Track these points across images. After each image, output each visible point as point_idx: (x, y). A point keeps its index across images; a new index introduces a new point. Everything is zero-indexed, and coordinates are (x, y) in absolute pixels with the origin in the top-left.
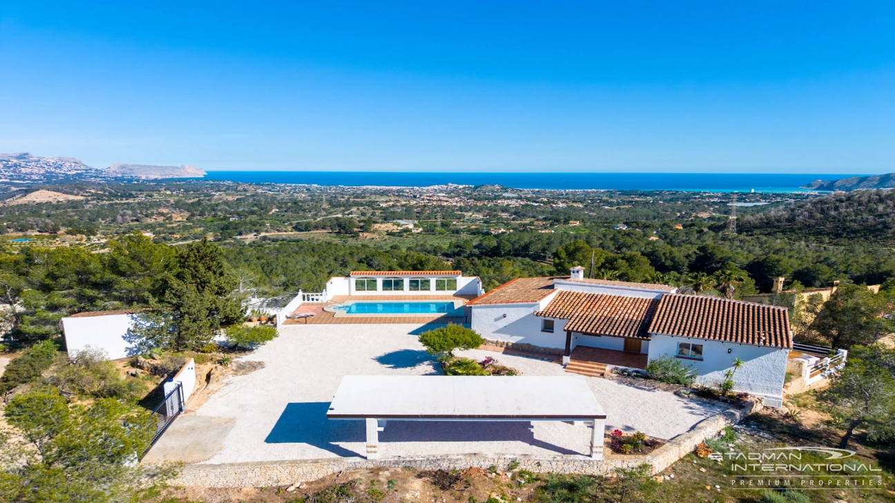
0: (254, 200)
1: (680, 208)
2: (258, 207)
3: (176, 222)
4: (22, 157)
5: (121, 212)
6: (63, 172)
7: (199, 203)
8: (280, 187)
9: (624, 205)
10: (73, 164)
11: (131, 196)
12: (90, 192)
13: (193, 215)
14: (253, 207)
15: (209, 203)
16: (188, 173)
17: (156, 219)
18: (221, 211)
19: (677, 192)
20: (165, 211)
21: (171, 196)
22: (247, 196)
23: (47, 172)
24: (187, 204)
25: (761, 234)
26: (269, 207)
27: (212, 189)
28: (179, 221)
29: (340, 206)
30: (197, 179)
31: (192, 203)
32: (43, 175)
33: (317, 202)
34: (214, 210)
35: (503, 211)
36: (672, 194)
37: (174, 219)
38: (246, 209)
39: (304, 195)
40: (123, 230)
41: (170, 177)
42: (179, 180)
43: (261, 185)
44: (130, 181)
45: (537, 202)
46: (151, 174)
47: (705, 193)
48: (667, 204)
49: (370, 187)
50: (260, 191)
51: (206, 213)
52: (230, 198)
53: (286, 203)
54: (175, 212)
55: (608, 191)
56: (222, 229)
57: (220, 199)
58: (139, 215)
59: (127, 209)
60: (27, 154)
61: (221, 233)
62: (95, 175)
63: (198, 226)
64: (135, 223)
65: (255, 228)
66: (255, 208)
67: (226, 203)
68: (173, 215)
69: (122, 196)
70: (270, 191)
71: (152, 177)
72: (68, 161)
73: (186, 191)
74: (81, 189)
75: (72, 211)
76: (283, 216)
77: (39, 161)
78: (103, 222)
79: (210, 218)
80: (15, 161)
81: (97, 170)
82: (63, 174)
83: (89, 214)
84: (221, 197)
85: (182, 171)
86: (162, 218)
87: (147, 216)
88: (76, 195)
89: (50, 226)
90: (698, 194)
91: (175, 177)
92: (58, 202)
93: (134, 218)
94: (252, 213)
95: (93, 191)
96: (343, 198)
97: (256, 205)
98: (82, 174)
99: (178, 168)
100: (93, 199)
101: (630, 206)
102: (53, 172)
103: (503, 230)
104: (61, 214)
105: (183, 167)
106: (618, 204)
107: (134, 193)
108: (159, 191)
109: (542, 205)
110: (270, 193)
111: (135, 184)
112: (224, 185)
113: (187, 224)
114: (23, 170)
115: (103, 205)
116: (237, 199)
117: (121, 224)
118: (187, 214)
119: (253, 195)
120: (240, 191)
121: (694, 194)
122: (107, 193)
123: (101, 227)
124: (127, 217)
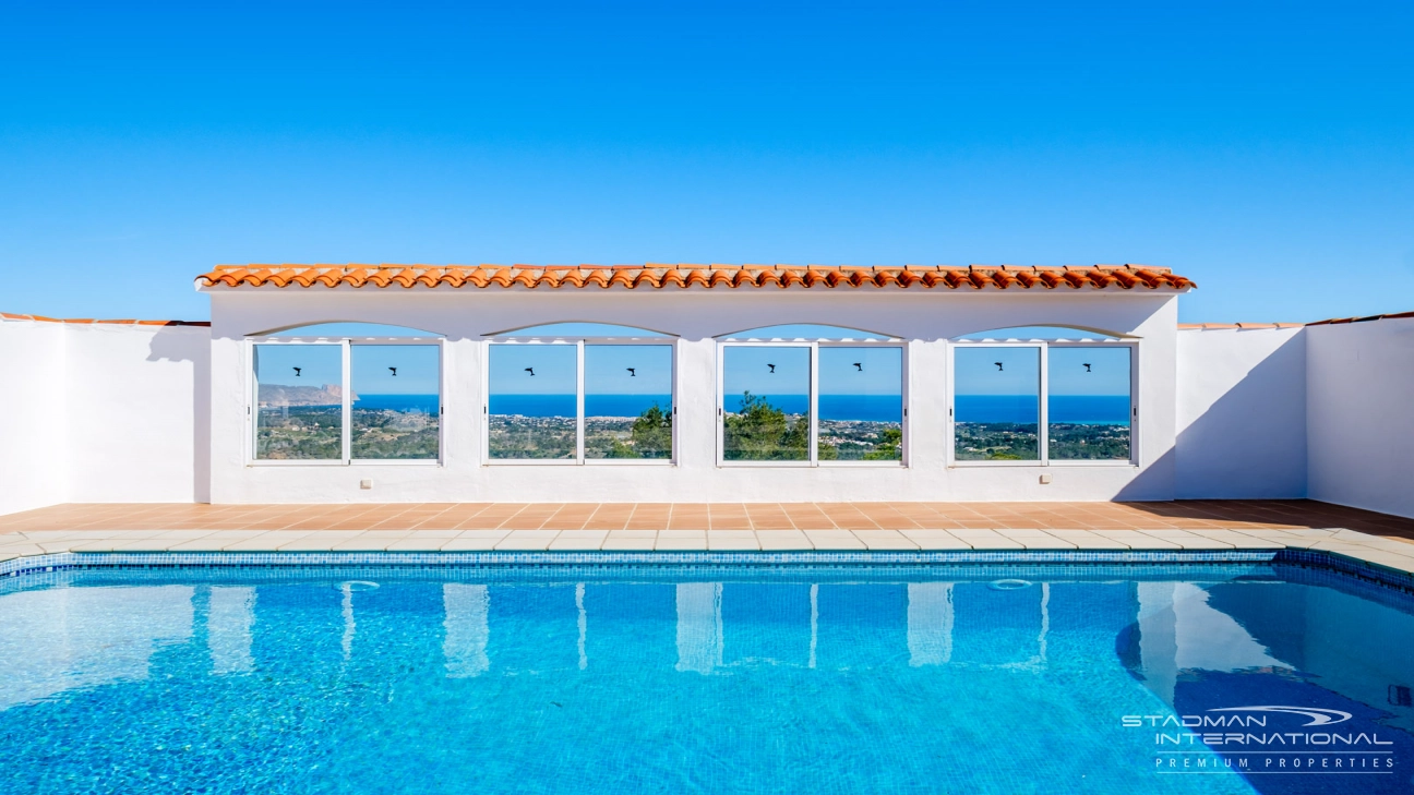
0: (423, 439)
1: (1086, 451)
2: (426, 449)
7: (337, 444)
9: (998, 445)
14: (419, 449)
16: (332, 398)
19: (1073, 425)
21: (298, 433)
22: (413, 433)
27: (362, 422)
29: (553, 447)
31: (327, 445)
33: (518, 441)
36: (1066, 428)
39: (500, 432)
41: (303, 404)
42: (316, 409)
45: (863, 440)
47: (1116, 427)
48: (1064, 444)
49: (601, 418)
55: (967, 425)
66: (423, 451)
67: (379, 444)
71: (277, 404)
73: (323, 424)
84: (374, 434)
85: (323, 394)
90: (1106, 428)
91: (312, 404)
96: (560, 434)
97: (423, 446)
99: (316, 389)
101: (1007, 447)
105: (325, 388)
106: (989, 443)
108: (282, 426)
109: (871, 444)
112: (382, 417)
119: (423, 431)
120: (405, 426)
121: (1101, 428)
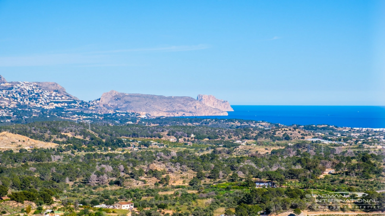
0: (298, 153)
2: (302, 165)
3: (173, 187)
5: (98, 168)
6: (39, 106)
7: (213, 157)
8: (342, 133)
10: (54, 94)
11: (120, 144)
12: (65, 136)
13: (200, 177)
14: (295, 164)
15: (228, 157)
16: (207, 109)
17: (144, 182)
18: (243, 170)
20: (159, 167)
21: (175, 144)
23: (19, 105)
24: (195, 158)
26: (320, 166)
27: (236, 134)
28: (178, 187)
30: (217, 119)
31: (203, 157)
32: (13, 110)
34: (233, 168)
37: (171, 183)
38: (283, 168)
40: (93, 197)
41: (180, 114)
42: (192, 119)
43: (312, 128)
44: (123, 120)
46: (154, 109)
50: (309, 139)
51: (221, 173)
52: (262, 151)
53: (349, 159)
54: (173, 169)
56: (239, 203)
57: (247, 152)
58: (122, 174)
59: (107, 163)
61: (237, 209)
62: (79, 111)
63: (205, 195)
64: (115, 187)
65: (293, 201)
66: (299, 167)
67: (254, 158)
68: (171, 175)
69: (107, 144)
70: (325, 138)
71: (155, 114)
72: (47, 88)
73: (199, 137)
74: (55, 132)
75: (34, 166)
76: (342, 182)
77: (12, 88)
78: (71, 183)
79: (225, 183)
81: (82, 103)
82: (38, 108)
83: (54, 169)
84: (248, 147)
85: (198, 104)
86: (154, 180)
87: (132, 176)
88: (47, 141)
92: (21, 151)
93: (114, 179)
94: (292, 175)
95: (70, 135)
97: (299, 161)
98: (62, 109)
99: (192, 99)
100: (68, 148)
102: (26, 106)
104: (18, 170)
105: (200, 99)
107: (124, 139)
108: (160, 137)
110: (327, 142)
111: (128, 125)
112: (256, 128)
113: (189, 192)
115: (78, 157)
116: (273, 152)
117: (95, 188)
118: (191, 175)
119: (298, 145)
120: (279, 139)
122: (88, 139)
123: (65, 192)
124: (105, 176)
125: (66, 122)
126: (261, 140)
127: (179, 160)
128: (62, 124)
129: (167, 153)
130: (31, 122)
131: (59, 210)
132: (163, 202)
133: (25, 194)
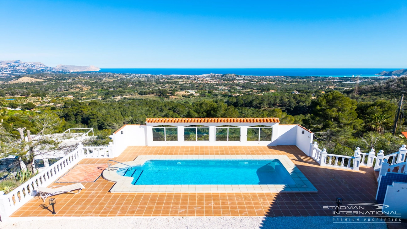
0: (121, 81)
1: (320, 84)
2: (123, 84)
3: (85, 91)
4: (17, 62)
5: (60, 87)
6: (35, 69)
7: (96, 82)
8: (133, 75)
9: (294, 83)
10: (40, 65)
11: (65, 79)
12: (47, 78)
13: (92, 88)
14: (120, 84)
15: (100, 82)
17: (75, 90)
18: (105, 86)
19: (318, 77)
20: (80, 86)
21: (83, 79)
22: (118, 79)
23: (28, 69)
24: (90, 83)
25: (372, 95)
26: (128, 84)
27: (102, 76)
28: (86, 91)
29: (161, 84)
30: (96, 72)
31: (93, 83)
32: (26, 70)
33: (150, 82)
34: (102, 85)
35: (237, 86)
36: (315, 78)
37: (84, 90)
38: (117, 85)
39: (144, 79)
40: (60, 95)
41: (84, 71)
42: (88, 72)
43: (125, 74)
44: (65, 73)
45: (253, 82)
46: (75, 70)
47: (331, 77)
48: (314, 82)
49: (174, 75)
50: (124, 77)
51: (99, 87)
52: (110, 80)
53: (136, 82)
54: (84, 86)
55: (285, 77)
56: (105, 94)
57: (106, 81)
58: (68, 88)
59: (62, 85)
60: (19, 61)
61: (105, 96)
62: (50, 70)
63: (95, 93)
64: (66, 92)
65: (121, 94)
66: (122, 85)
67: (108, 82)
68: (83, 88)
69: (61, 80)
70: (129, 77)
71: (75, 71)
72: (37, 64)
73: (91, 77)
74: (42, 76)
75: (38, 86)
76: (134, 88)
77: (25, 64)
78: (51, 91)
79: (100, 89)
80: (14, 64)
81: (50, 68)
82: (35, 70)
83: (45, 87)
84: (106, 80)
85: (89, 68)
86: (78, 89)
87: (71, 88)
88: (40, 79)
89: (26, 93)
90: (327, 78)
91: (86, 71)
92: (32, 82)
93: (66, 89)
94: (120, 87)
95: (48, 77)
96: (162, 80)
97: (122, 83)
98: (44, 70)
99: (87, 67)
100: (48, 81)
101: (296, 83)
102: (31, 69)
103: (238, 94)
104: (32, 88)
105: (90, 67)
106: (291, 82)
107: (66, 78)
108: (78, 77)
109: (255, 83)
110: (129, 78)
111: (67, 74)
112: (108, 74)
113: (90, 92)
114: (18, 68)
115: (52, 84)
116: (114, 81)
117: (59, 92)
118: (90, 87)
119: (121, 79)
120: (115, 77)
121: (326, 78)
122: (54, 78)
123: (50, 93)
124: (62, 89)
125: (46, 73)
126: (109, 77)
127: (86, 83)
128: (45, 74)
129: (82, 82)
130: (34, 74)
131: (49, 99)
132: (82, 95)
133: (37, 95)
